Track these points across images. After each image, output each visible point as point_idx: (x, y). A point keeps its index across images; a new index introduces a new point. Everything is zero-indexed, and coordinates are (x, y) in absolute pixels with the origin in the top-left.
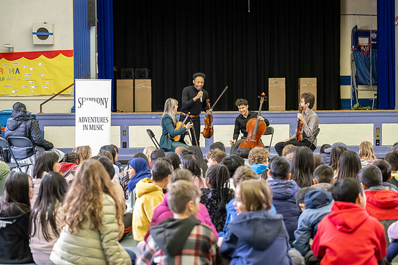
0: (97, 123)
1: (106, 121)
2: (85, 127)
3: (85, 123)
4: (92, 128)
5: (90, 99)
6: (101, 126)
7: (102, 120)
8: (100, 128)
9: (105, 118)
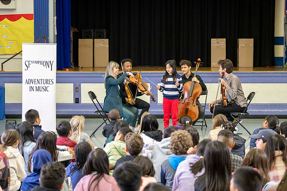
0: (43, 85)
4: (38, 89)
5: (37, 62)
9: (50, 81)
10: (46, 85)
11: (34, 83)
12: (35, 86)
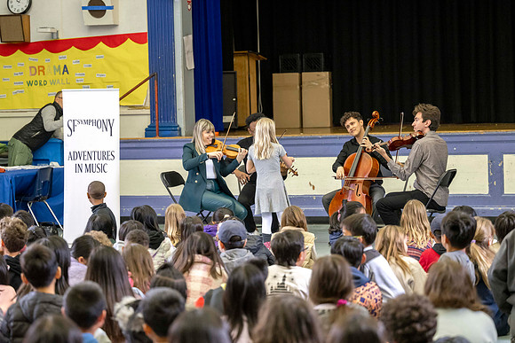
0: (97, 161)
1: (111, 157)
2: (79, 168)
3: (78, 161)
4: (89, 169)
5: (87, 122)
6: (103, 167)
7: (105, 155)
8: (102, 169)
9: (110, 153)
10: (103, 162)
11: (82, 158)
12: (84, 163)
